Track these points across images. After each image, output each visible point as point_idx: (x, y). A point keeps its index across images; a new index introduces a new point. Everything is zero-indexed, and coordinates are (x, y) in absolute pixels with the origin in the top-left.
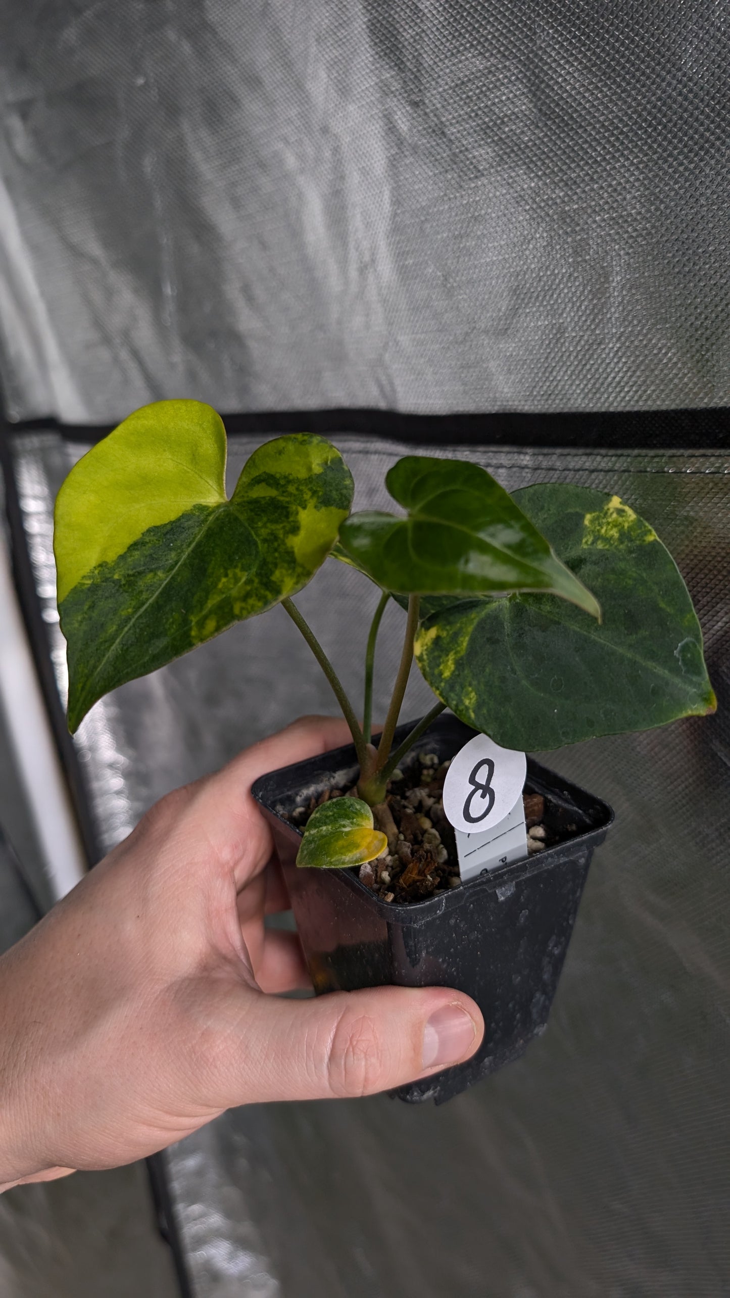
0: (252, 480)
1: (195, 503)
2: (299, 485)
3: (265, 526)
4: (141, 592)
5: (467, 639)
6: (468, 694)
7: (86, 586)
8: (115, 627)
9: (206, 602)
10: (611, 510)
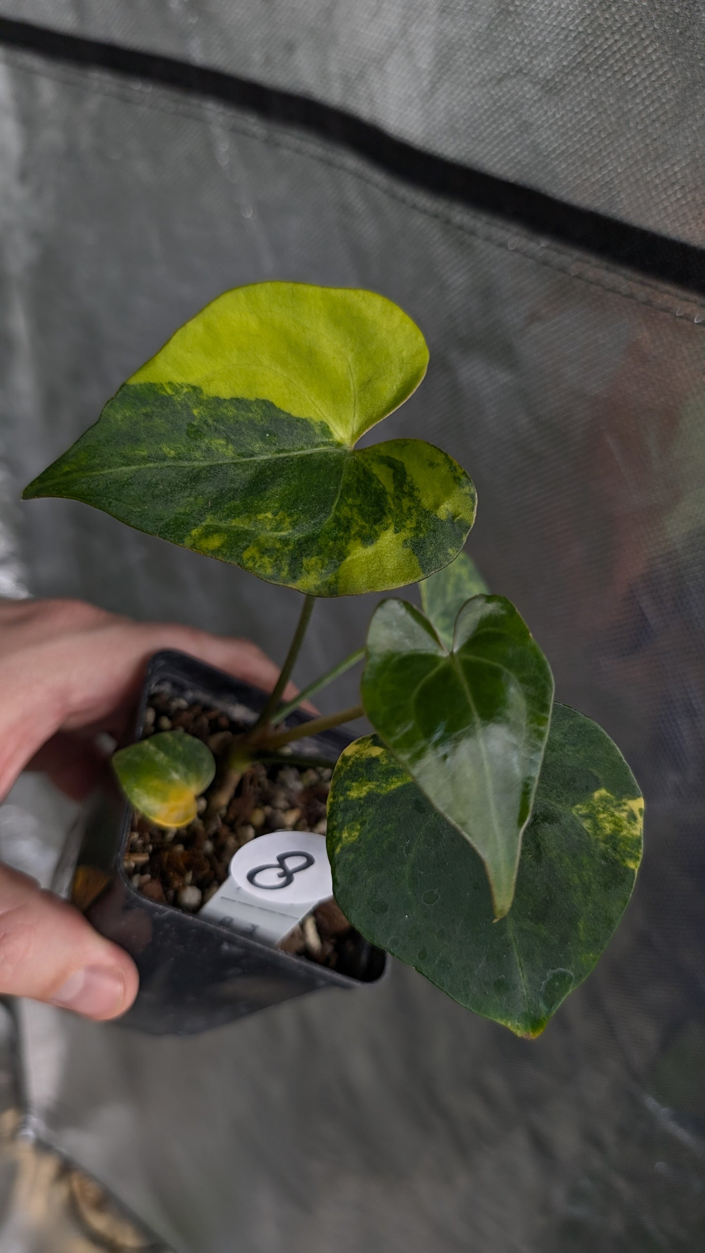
0: (388, 457)
1: (325, 421)
2: (414, 507)
3: (351, 507)
4: (198, 447)
5: (399, 784)
6: (352, 829)
7: (164, 393)
8: (145, 453)
9: (234, 518)
10: (625, 808)
